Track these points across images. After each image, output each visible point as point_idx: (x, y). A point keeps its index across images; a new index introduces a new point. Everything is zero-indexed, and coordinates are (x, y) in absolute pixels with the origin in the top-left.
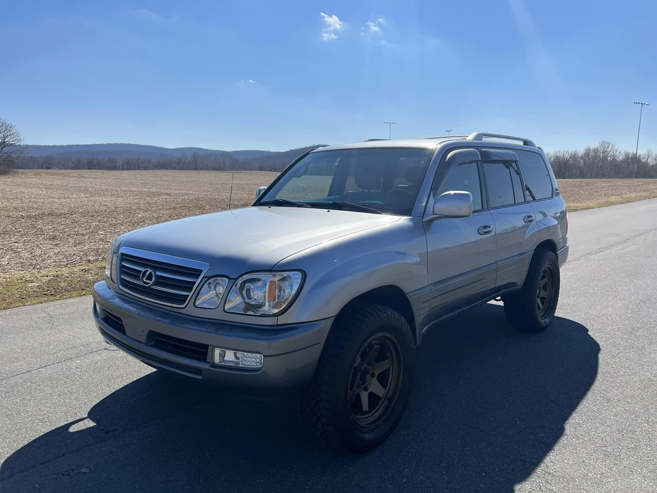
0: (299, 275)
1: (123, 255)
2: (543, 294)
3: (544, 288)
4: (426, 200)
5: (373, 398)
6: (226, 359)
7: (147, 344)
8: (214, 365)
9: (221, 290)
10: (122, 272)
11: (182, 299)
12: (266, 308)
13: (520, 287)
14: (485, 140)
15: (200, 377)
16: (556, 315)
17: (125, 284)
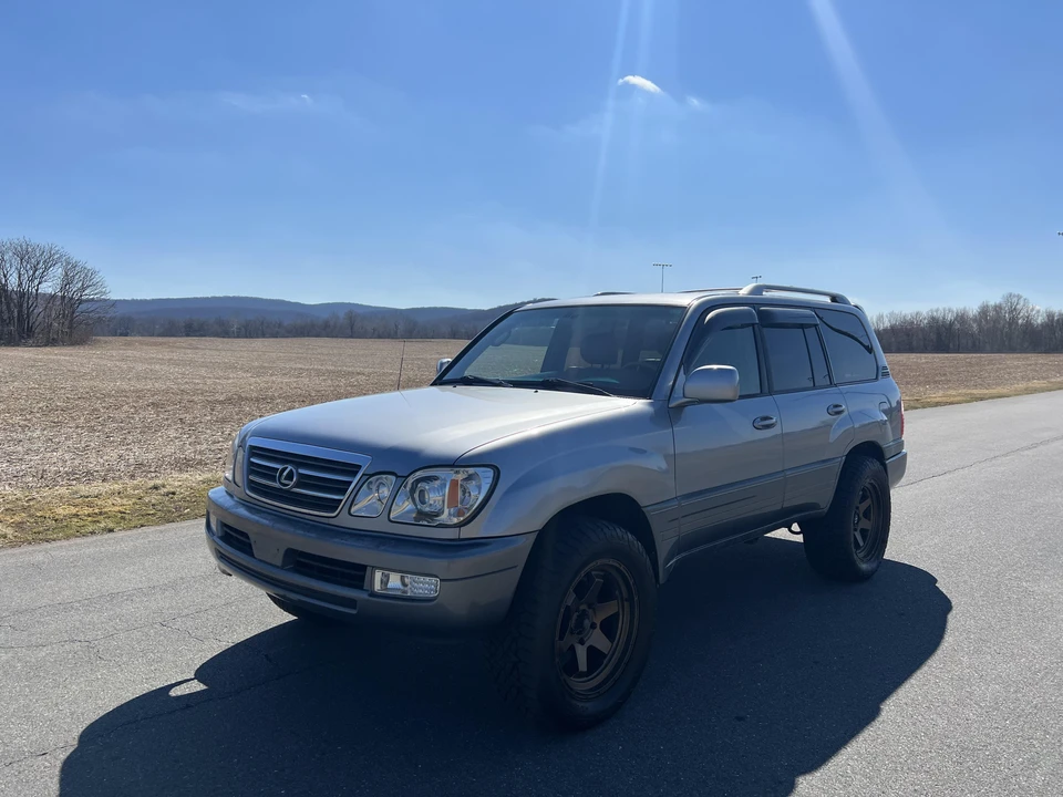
0: (490, 473)
1: (252, 447)
2: (865, 524)
3: (866, 515)
4: (673, 377)
5: (595, 656)
6: (389, 585)
7: (282, 568)
8: (373, 594)
9: (385, 492)
10: (251, 472)
11: (332, 505)
12: (444, 517)
13: (826, 510)
14: (766, 294)
15: (354, 612)
16: (886, 556)
17: (253, 487)
